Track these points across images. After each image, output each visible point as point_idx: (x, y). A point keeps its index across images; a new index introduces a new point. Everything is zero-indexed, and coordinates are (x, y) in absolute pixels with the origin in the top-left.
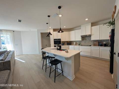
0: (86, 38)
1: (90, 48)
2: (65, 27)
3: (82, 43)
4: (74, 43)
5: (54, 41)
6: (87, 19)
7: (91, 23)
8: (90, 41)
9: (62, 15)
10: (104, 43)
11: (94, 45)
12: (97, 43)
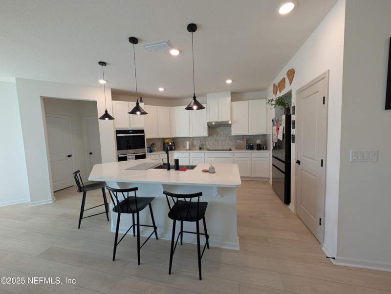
0: (219, 130)
1: (232, 156)
2: (161, 89)
3: (207, 143)
4: (188, 143)
5: (118, 139)
6: (229, 82)
7: (230, 93)
8: (228, 137)
9: (181, 52)
10: (258, 142)
11: (238, 148)
12: (243, 143)
